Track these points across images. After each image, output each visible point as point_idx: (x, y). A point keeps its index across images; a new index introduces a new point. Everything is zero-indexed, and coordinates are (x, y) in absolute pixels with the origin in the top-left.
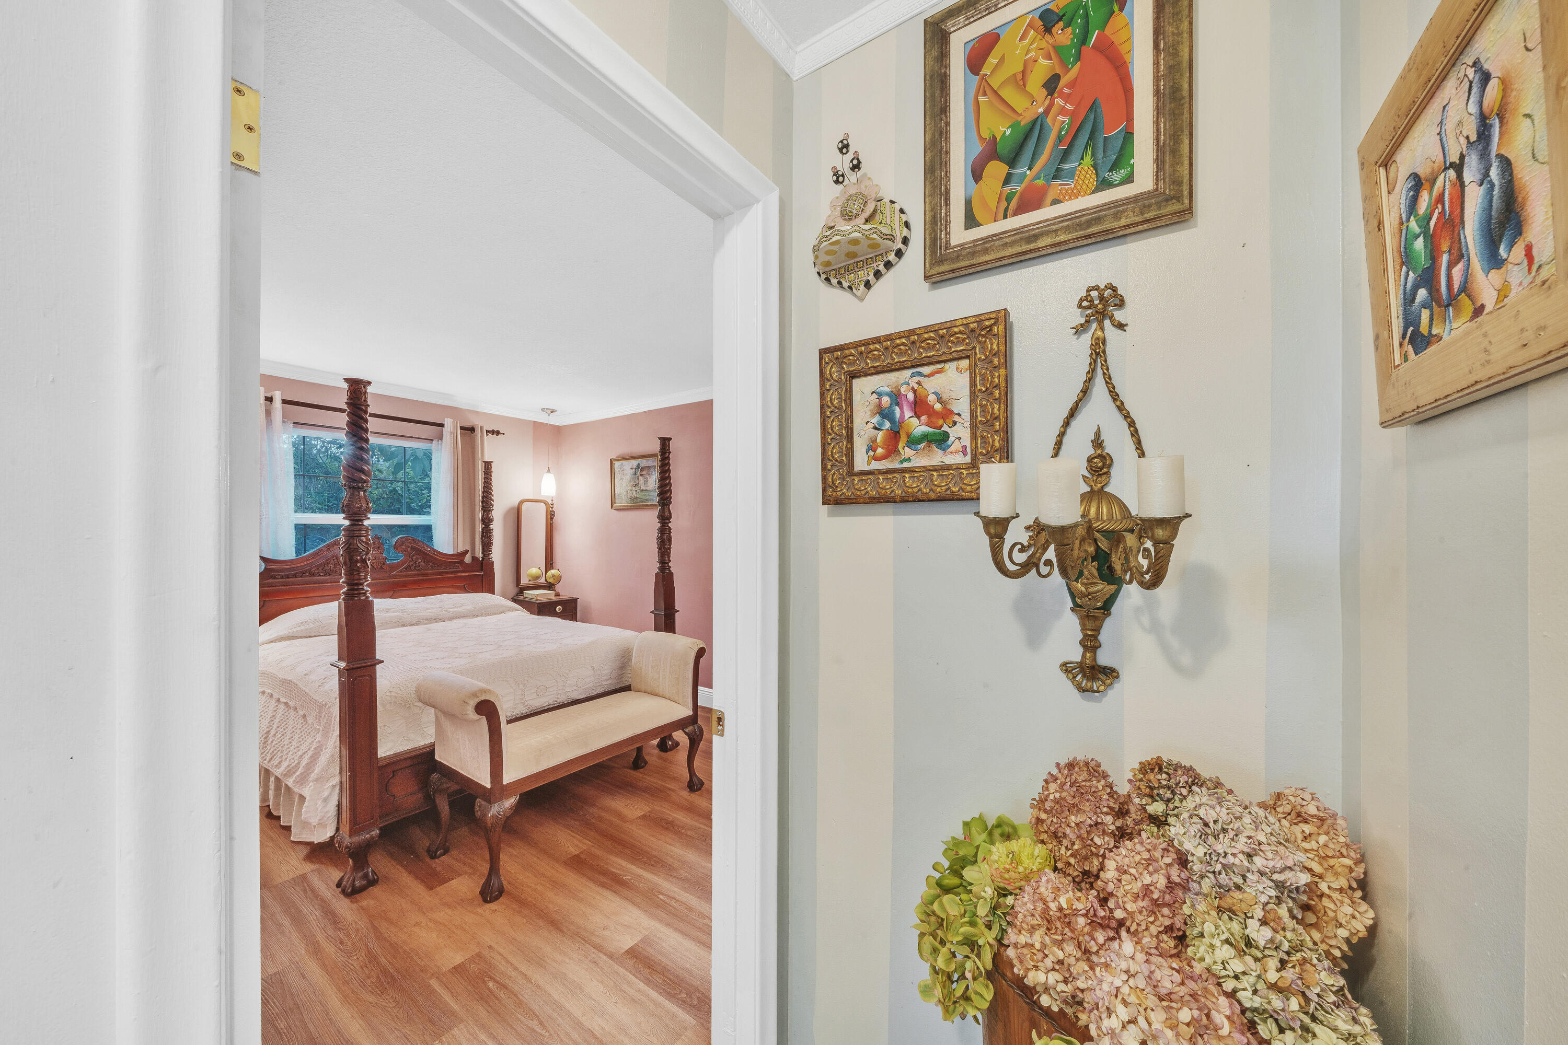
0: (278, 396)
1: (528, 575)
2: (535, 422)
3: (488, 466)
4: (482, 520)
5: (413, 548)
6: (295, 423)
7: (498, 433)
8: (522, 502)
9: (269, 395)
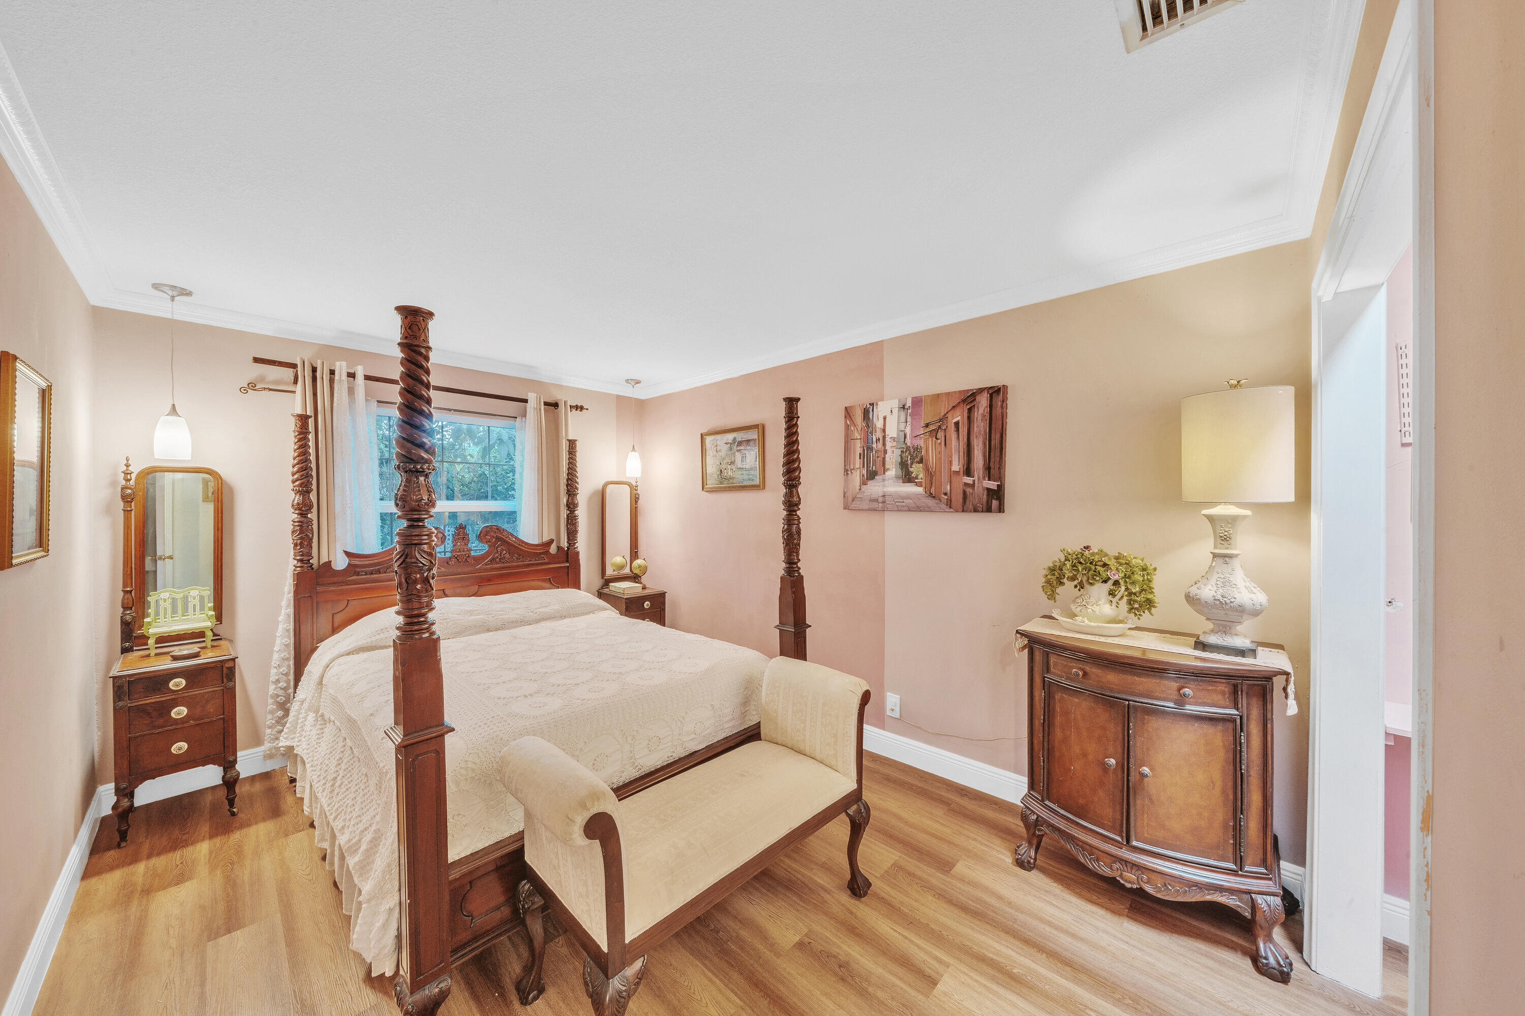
0: (360, 372)
1: (613, 565)
2: (618, 397)
3: (572, 444)
4: (567, 505)
5: (498, 539)
6: (378, 402)
7: (582, 408)
8: (606, 485)
9: (352, 371)
